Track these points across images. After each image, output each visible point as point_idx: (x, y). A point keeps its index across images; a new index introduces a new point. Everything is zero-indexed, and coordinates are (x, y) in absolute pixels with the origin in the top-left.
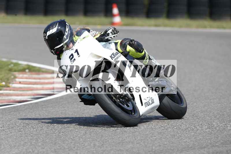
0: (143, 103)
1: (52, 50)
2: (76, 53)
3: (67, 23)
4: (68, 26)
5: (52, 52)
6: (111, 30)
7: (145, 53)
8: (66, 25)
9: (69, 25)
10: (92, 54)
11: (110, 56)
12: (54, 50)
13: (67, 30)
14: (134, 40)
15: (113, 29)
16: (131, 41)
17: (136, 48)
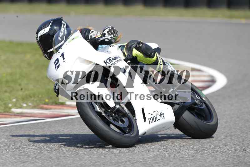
0: (147, 119)
1: (45, 54)
2: (62, 57)
3: (63, 22)
4: (64, 25)
5: (45, 56)
6: (108, 29)
7: (157, 59)
8: (61, 24)
9: (66, 24)
10: (79, 58)
11: (104, 61)
12: (47, 54)
13: (63, 29)
14: (142, 43)
15: (110, 28)
16: (139, 43)
17: (143, 51)
